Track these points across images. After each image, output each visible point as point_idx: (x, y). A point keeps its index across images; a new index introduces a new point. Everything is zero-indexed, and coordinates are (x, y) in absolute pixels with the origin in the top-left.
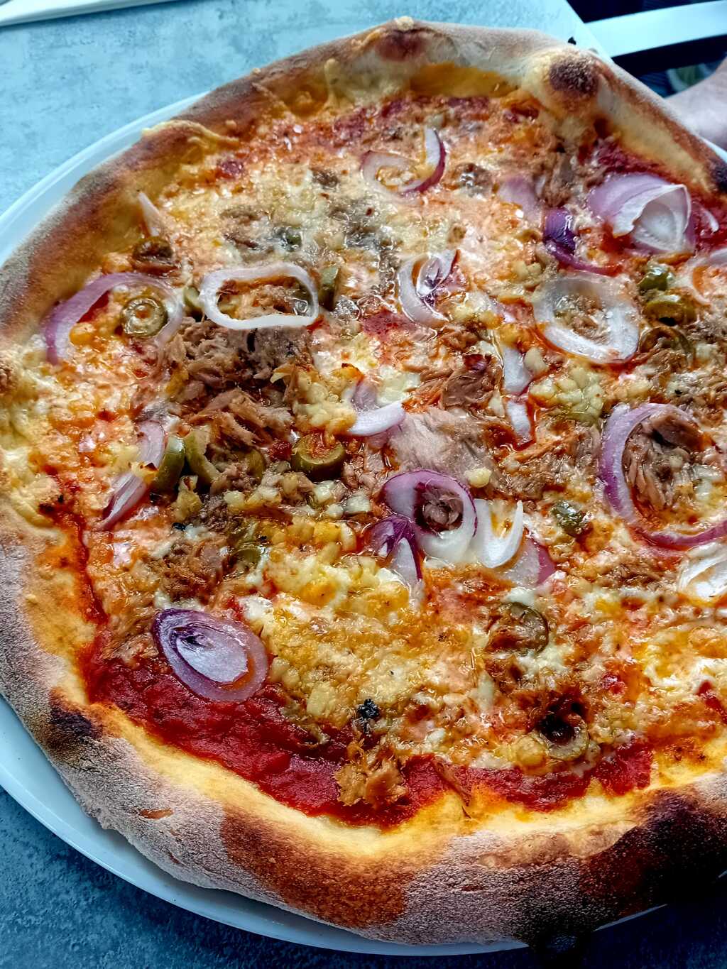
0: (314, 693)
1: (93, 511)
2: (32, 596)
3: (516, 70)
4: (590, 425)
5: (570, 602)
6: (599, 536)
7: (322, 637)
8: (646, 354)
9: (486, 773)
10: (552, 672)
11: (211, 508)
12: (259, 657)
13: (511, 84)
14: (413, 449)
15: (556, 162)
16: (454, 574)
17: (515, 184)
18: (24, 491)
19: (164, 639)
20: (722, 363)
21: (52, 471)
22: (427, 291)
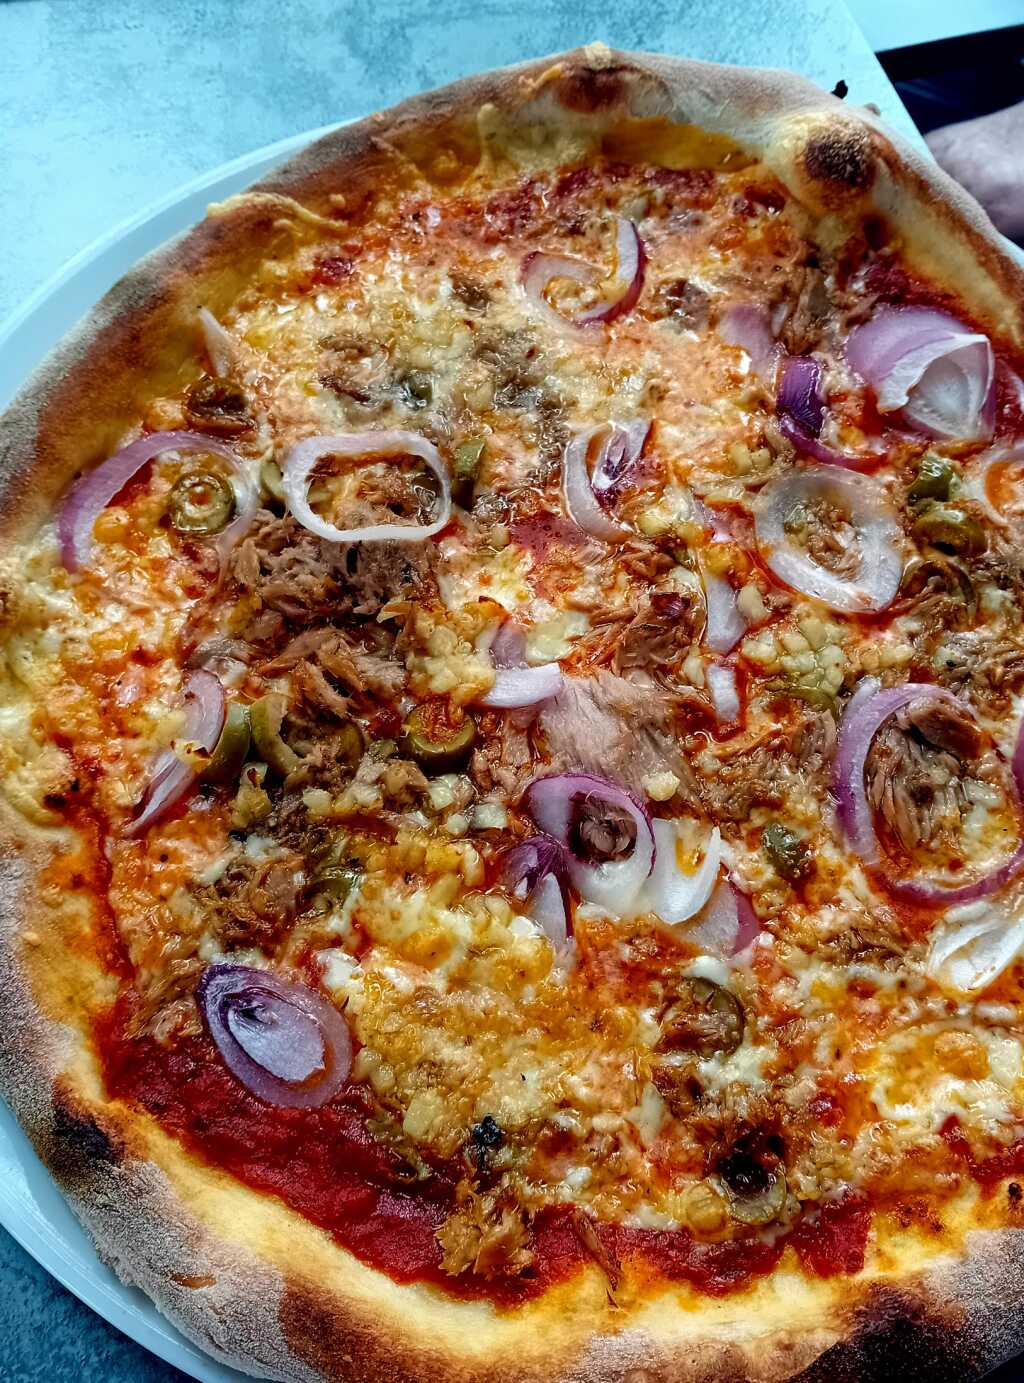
0: (414, 1104)
1: (119, 808)
2: (32, 936)
3: (756, 136)
4: (824, 709)
5: (777, 982)
6: (824, 881)
7: (429, 1019)
8: (910, 601)
9: (643, 1234)
10: (745, 1088)
11: (284, 814)
12: (342, 1044)
13: (749, 154)
14: (572, 737)
15: (804, 285)
16: (619, 931)
17: (743, 315)
18: (25, 773)
19: (212, 1009)
20: (1016, 621)
21: (64, 742)
22: (604, 482)
